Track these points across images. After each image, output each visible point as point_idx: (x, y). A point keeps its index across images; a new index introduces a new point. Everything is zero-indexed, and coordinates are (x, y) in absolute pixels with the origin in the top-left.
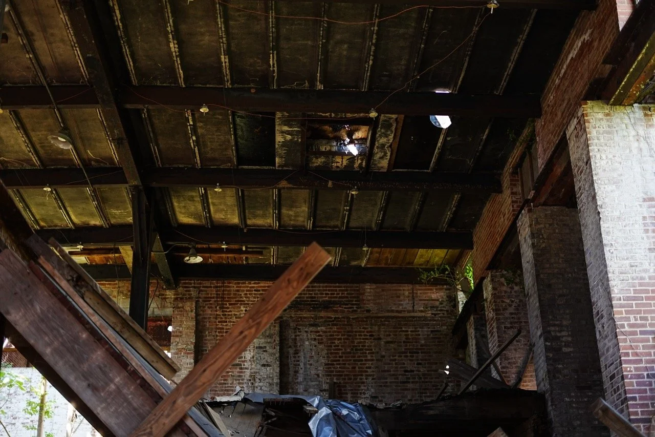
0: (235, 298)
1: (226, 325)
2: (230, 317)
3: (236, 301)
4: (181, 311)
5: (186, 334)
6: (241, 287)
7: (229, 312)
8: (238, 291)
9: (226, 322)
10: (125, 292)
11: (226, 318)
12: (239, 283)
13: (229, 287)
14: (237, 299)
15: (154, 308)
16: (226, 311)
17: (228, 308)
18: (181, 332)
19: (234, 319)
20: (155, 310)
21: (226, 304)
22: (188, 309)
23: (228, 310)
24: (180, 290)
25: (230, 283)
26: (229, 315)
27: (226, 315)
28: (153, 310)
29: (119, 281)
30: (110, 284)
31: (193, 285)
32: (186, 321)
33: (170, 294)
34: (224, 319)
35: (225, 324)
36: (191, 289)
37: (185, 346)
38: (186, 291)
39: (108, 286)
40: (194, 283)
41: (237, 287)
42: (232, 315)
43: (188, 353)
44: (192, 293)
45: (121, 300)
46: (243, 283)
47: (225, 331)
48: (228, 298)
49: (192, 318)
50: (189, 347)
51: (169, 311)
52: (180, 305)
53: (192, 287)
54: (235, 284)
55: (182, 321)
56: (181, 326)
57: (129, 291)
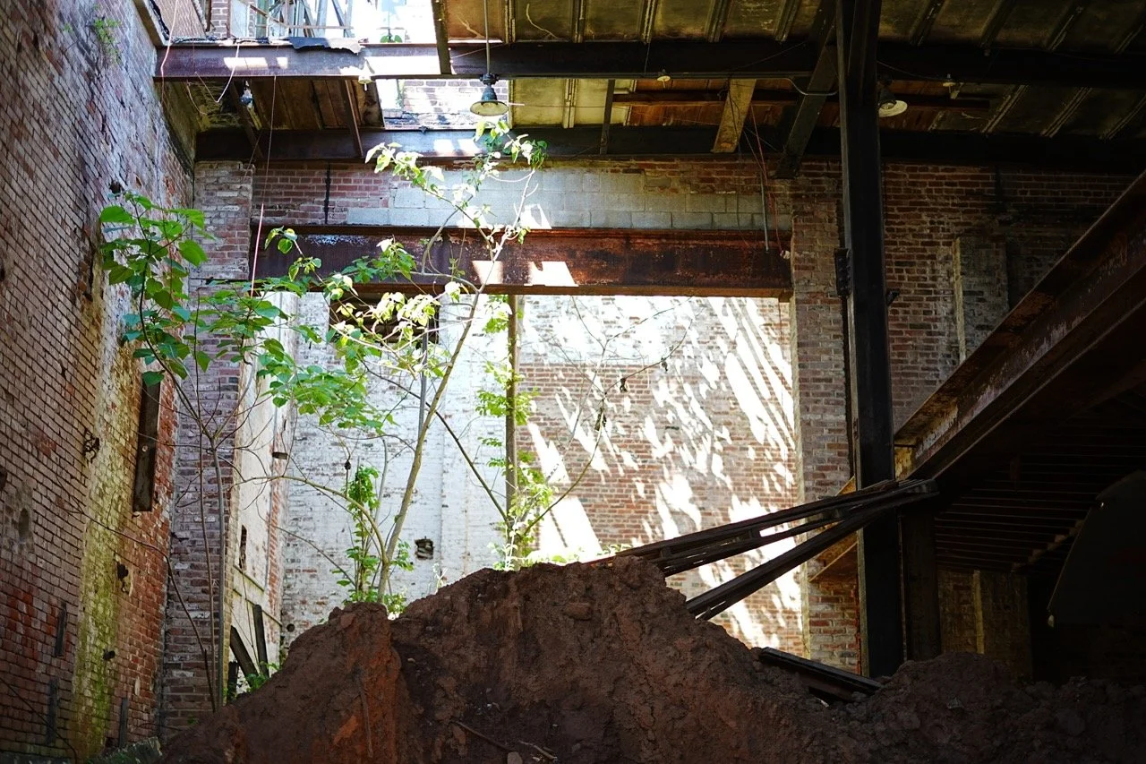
0: (910, 198)
1: (896, 250)
2: (901, 234)
3: (911, 203)
4: (810, 221)
5: (824, 264)
6: (918, 176)
7: (898, 224)
8: (914, 184)
9: (895, 243)
10: (694, 182)
11: (894, 237)
12: (914, 170)
13: (896, 176)
14: (913, 200)
15: (753, 215)
16: (894, 224)
17: (897, 217)
18: (812, 261)
19: (910, 239)
20: (756, 217)
21: (893, 210)
22: (823, 216)
23: (897, 221)
24: (802, 179)
25: (897, 169)
26: (899, 230)
27: (893, 230)
28: (752, 219)
29: (682, 160)
30: (663, 166)
31: (825, 171)
32: (822, 240)
33: (782, 187)
34: (890, 238)
35: (893, 247)
36: (823, 178)
37: (822, 288)
38: (813, 182)
39: (661, 169)
40: (828, 168)
41: (911, 177)
42: (904, 230)
43: (830, 302)
44: (825, 185)
45: (688, 197)
46: (921, 170)
47: (894, 260)
48: (896, 197)
49: (832, 234)
50: (831, 289)
51: (783, 221)
52: (807, 208)
53: (824, 175)
54: (908, 170)
55: (813, 240)
56: (811, 249)
57: (703, 180)
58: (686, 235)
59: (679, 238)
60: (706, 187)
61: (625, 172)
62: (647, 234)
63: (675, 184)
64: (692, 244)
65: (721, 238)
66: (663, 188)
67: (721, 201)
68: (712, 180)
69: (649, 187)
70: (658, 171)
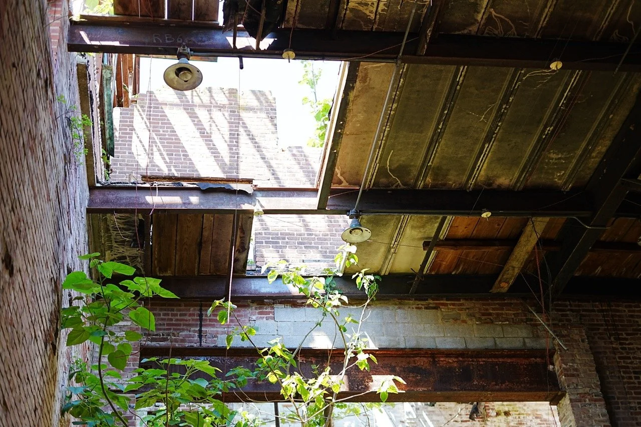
0: (631, 326)
1: (631, 363)
2: (632, 351)
3: (634, 330)
4: (569, 341)
5: (585, 372)
6: (634, 311)
7: (629, 344)
8: (632, 316)
9: (629, 358)
10: (477, 316)
11: (628, 353)
12: (630, 306)
13: (618, 311)
14: (635, 328)
15: (524, 338)
16: (625, 344)
17: (627, 339)
18: (576, 370)
20: (527, 340)
21: (622, 335)
22: (577, 337)
23: (627, 342)
24: (554, 313)
25: (618, 306)
26: (630, 349)
27: (625, 349)
28: (524, 341)
29: (466, 300)
30: (453, 305)
31: (569, 307)
32: (580, 355)
34: (625, 355)
35: (629, 361)
36: (568, 313)
37: (587, 389)
38: (562, 315)
39: (452, 307)
40: (571, 305)
41: (629, 311)
42: (633, 349)
43: (596, 400)
44: (571, 318)
45: (475, 326)
46: (635, 307)
48: (621, 325)
49: (587, 351)
50: (594, 391)
52: (565, 332)
53: (568, 310)
54: (626, 307)
55: (573, 355)
56: (573, 361)
57: (483, 315)
58: (477, 354)
59: (472, 357)
60: (486, 319)
61: (426, 308)
62: (448, 353)
63: (464, 317)
64: (482, 361)
65: (502, 356)
66: (456, 320)
67: (499, 329)
68: (490, 314)
69: (445, 319)
70: (449, 308)
